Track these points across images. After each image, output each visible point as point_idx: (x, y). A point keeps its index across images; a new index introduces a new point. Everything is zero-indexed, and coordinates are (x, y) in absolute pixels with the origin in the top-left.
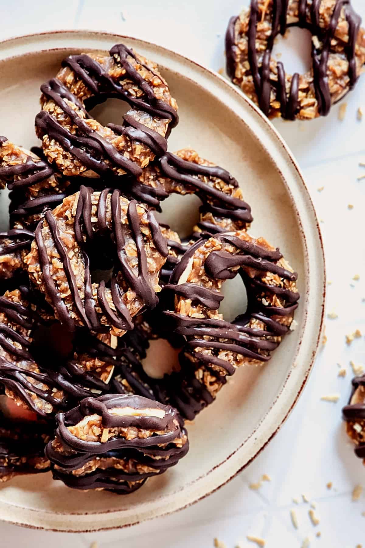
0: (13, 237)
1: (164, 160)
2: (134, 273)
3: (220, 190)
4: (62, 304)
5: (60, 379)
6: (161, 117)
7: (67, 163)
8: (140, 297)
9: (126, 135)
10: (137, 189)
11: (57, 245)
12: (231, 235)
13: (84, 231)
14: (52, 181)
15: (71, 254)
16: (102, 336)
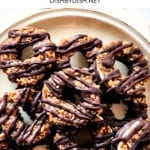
1: (58, 50)
2: (87, 89)
5: (97, 145)
6: (44, 38)
7: (32, 80)
8: (96, 94)
9: (41, 53)
10: (60, 67)
11: (55, 106)
12: (101, 50)
13: (58, 93)
15: (62, 104)
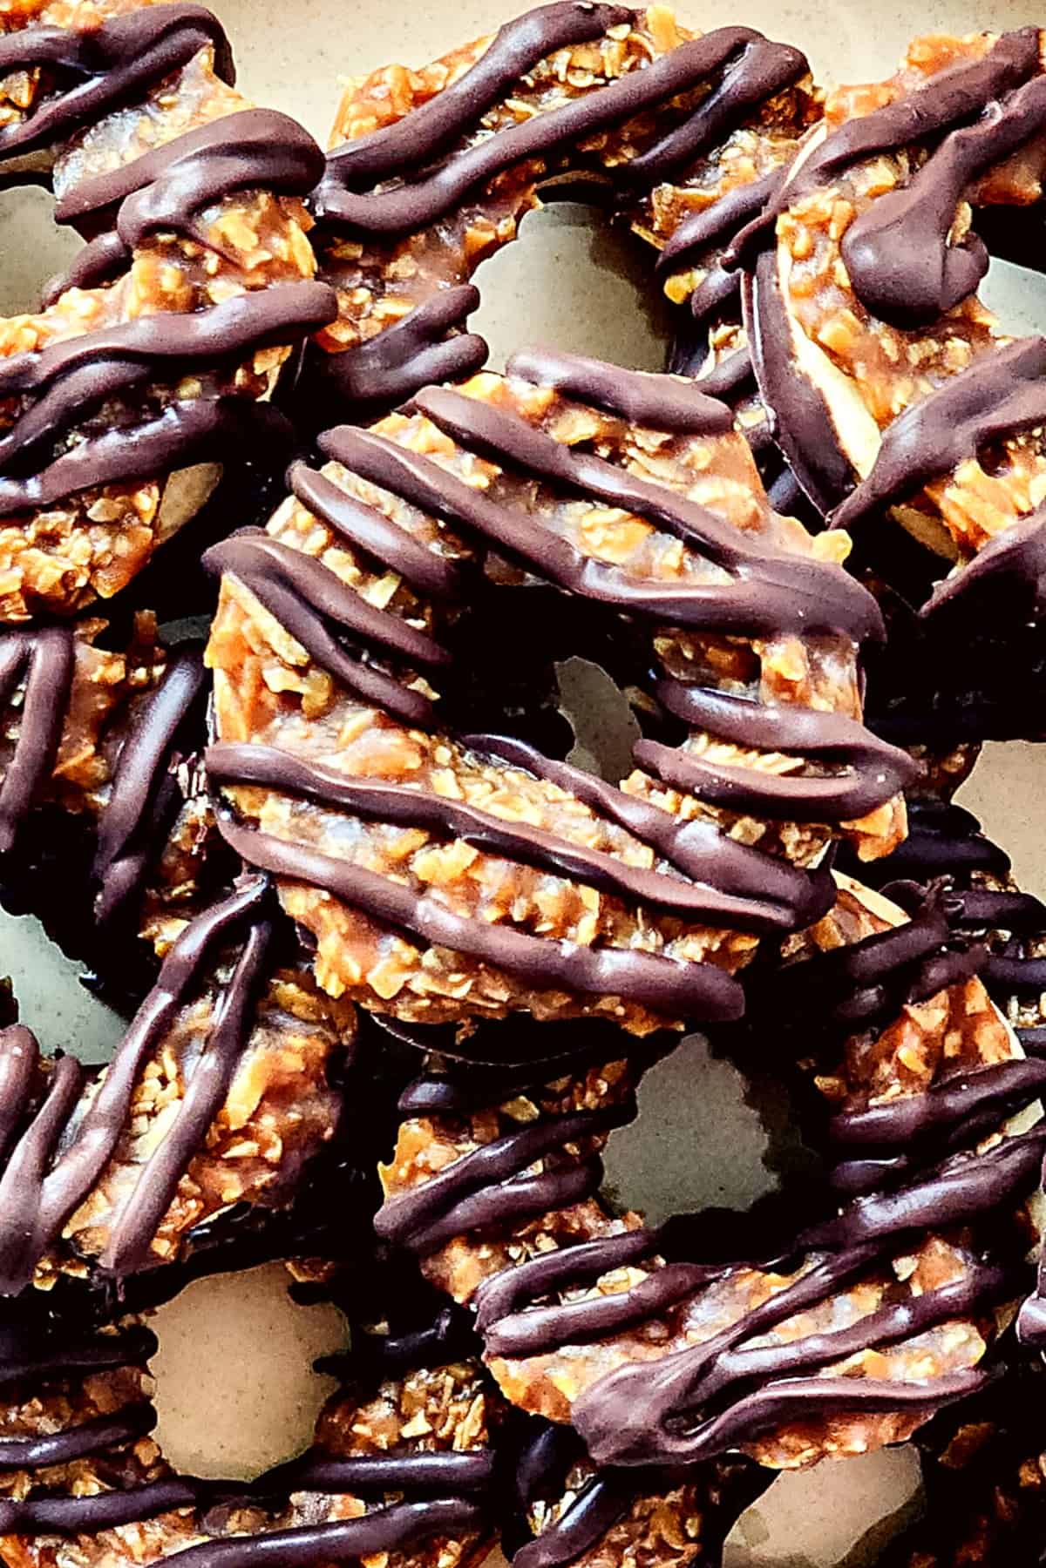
0: (196, 984)
1: (332, 197)
2: (709, 581)
3: (601, 81)
4: (611, 964)
5: (876, 1213)
6: (170, 72)
7: (78, 548)
8: (817, 633)
9: (148, 232)
10: (370, 376)
11: (368, 811)
12: (819, 141)
13: (397, 663)
14: (100, 666)
15: (444, 786)
16: (834, 930)
